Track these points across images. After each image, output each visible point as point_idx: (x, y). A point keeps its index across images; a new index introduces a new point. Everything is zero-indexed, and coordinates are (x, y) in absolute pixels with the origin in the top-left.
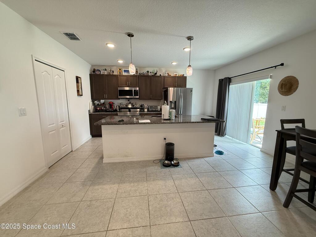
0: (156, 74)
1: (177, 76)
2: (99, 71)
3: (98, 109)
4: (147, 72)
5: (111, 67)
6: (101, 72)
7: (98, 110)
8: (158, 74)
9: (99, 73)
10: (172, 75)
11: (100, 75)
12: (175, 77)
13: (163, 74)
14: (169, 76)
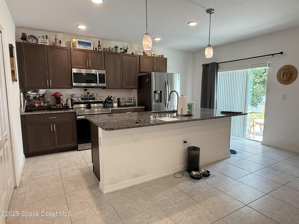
0: (126, 51)
1: (156, 56)
2: (35, 37)
3: (37, 105)
4: (115, 47)
5: (57, 34)
6: (38, 40)
7: (36, 107)
9: (35, 41)
10: (149, 55)
11: (37, 44)
14: (145, 56)
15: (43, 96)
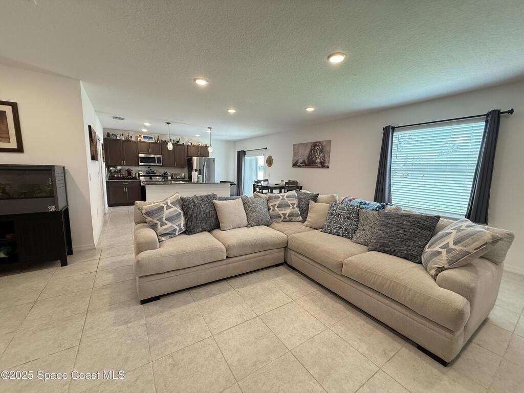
0: (178, 142)
1: (200, 145)
2: (115, 135)
3: (116, 176)
5: (128, 132)
6: (117, 137)
8: (181, 143)
9: (115, 138)
10: (195, 145)
11: (116, 140)
12: (198, 147)
13: (186, 142)
14: (192, 145)
15: (120, 171)
